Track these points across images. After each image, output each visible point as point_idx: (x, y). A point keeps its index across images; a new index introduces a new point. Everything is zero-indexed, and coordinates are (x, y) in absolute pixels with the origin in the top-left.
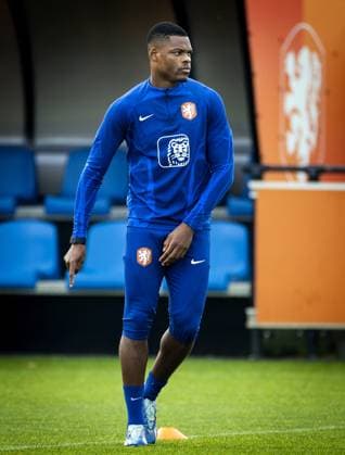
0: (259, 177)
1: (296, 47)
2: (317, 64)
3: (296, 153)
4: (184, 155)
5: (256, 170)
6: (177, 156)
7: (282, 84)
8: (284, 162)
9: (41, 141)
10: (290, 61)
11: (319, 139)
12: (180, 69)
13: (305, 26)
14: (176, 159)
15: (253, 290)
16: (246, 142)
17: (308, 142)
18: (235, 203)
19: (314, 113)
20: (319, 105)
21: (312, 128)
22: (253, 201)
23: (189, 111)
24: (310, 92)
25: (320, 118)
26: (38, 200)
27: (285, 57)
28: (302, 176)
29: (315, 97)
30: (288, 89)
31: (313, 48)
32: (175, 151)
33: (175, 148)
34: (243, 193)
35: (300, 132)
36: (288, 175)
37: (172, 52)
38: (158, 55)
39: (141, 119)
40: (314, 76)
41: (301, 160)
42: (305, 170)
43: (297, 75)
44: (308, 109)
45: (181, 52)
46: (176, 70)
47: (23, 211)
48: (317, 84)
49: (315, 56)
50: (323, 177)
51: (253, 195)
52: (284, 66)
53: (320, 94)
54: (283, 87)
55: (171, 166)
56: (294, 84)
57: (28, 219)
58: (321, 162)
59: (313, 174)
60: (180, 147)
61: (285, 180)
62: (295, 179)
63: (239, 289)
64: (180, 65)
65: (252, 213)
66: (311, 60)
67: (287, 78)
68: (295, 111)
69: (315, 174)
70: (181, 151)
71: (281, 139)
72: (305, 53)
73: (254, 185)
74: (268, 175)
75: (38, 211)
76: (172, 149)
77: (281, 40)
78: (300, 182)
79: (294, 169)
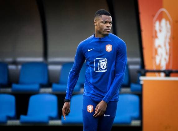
0: (144, 75)
1: (160, 19)
2: (169, 26)
3: (160, 64)
4: (105, 67)
5: (143, 72)
6: (102, 67)
7: (154, 34)
8: (155, 68)
9: (50, 60)
10: (157, 24)
11: (169, 58)
12: (105, 30)
13: (163, 10)
14: (101, 69)
15: (142, 123)
16: (138, 60)
17: (165, 59)
18: (134, 86)
19: (168, 47)
20: (170, 44)
21: (167, 53)
22: (142, 85)
23: (109, 48)
24: (166, 38)
25: (170, 49)
26: (49, 85)
27: (155, 23)
28: (163, 74)
29: (168, 40)
30: (156, 37)
31: (167, 19)
32: (101, 65)
33: (101, 63)
34: (137, 82)
35: (162, 55)
36: (157, 74)
37: (102, 22)
38: (97, 23)
39: (89, 51)
40: (168, 31)
41: (162, 67)
42: (164, 72)
43: (160, 31)
44: (165, 45)
45: (106, 22)
46: (103, 30)
47: (43, 90)
48: (169, 35)
49: (168, 23)
50: (172, 74)
51: (142, 82)
52: (155, 27)
53: (170, 39)
54: (154, 36)
55: (99, 71)
56: (159, 34)
57: (45, 93)
58: (170, 68)
59: (167, 73)
60: (103, 63)
61: (156, 76)
62: (160, 76)
63: (136, 123)
64: (105, 28)
65: (141, 90)
66: (166, 24)
67: (156, 32)
68: (159, 46)
69: (168, 73)
70: (103, 65)
71: (153, 58)
72: (163, 21)
73: (142, 78)
74: (148, 74)
75: (49, 90)
76: (100, 64)
77: (153, 16)
78: (162, 77)
79: (159, 71)
